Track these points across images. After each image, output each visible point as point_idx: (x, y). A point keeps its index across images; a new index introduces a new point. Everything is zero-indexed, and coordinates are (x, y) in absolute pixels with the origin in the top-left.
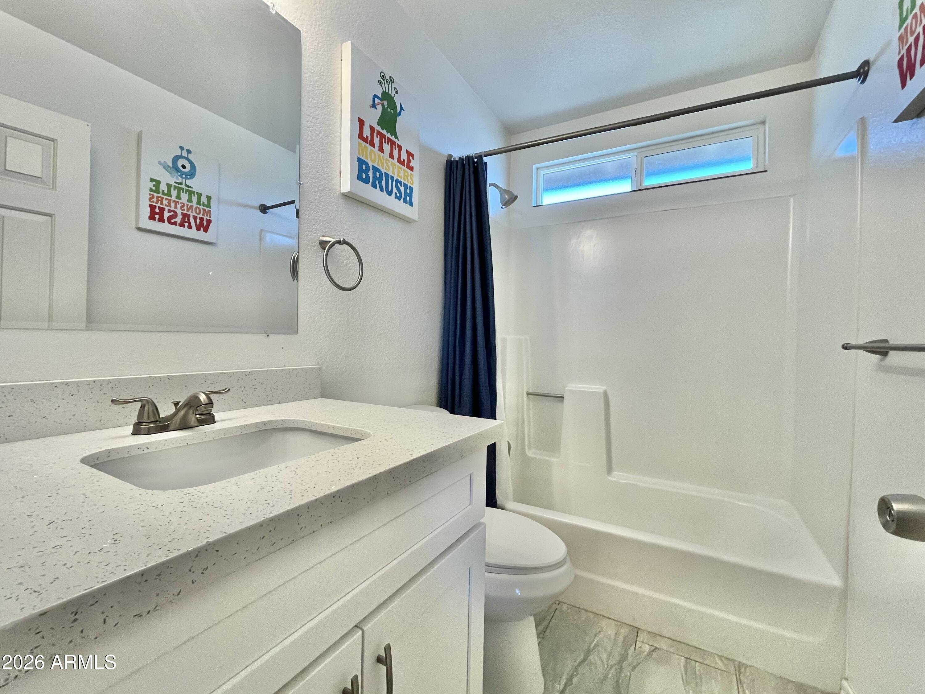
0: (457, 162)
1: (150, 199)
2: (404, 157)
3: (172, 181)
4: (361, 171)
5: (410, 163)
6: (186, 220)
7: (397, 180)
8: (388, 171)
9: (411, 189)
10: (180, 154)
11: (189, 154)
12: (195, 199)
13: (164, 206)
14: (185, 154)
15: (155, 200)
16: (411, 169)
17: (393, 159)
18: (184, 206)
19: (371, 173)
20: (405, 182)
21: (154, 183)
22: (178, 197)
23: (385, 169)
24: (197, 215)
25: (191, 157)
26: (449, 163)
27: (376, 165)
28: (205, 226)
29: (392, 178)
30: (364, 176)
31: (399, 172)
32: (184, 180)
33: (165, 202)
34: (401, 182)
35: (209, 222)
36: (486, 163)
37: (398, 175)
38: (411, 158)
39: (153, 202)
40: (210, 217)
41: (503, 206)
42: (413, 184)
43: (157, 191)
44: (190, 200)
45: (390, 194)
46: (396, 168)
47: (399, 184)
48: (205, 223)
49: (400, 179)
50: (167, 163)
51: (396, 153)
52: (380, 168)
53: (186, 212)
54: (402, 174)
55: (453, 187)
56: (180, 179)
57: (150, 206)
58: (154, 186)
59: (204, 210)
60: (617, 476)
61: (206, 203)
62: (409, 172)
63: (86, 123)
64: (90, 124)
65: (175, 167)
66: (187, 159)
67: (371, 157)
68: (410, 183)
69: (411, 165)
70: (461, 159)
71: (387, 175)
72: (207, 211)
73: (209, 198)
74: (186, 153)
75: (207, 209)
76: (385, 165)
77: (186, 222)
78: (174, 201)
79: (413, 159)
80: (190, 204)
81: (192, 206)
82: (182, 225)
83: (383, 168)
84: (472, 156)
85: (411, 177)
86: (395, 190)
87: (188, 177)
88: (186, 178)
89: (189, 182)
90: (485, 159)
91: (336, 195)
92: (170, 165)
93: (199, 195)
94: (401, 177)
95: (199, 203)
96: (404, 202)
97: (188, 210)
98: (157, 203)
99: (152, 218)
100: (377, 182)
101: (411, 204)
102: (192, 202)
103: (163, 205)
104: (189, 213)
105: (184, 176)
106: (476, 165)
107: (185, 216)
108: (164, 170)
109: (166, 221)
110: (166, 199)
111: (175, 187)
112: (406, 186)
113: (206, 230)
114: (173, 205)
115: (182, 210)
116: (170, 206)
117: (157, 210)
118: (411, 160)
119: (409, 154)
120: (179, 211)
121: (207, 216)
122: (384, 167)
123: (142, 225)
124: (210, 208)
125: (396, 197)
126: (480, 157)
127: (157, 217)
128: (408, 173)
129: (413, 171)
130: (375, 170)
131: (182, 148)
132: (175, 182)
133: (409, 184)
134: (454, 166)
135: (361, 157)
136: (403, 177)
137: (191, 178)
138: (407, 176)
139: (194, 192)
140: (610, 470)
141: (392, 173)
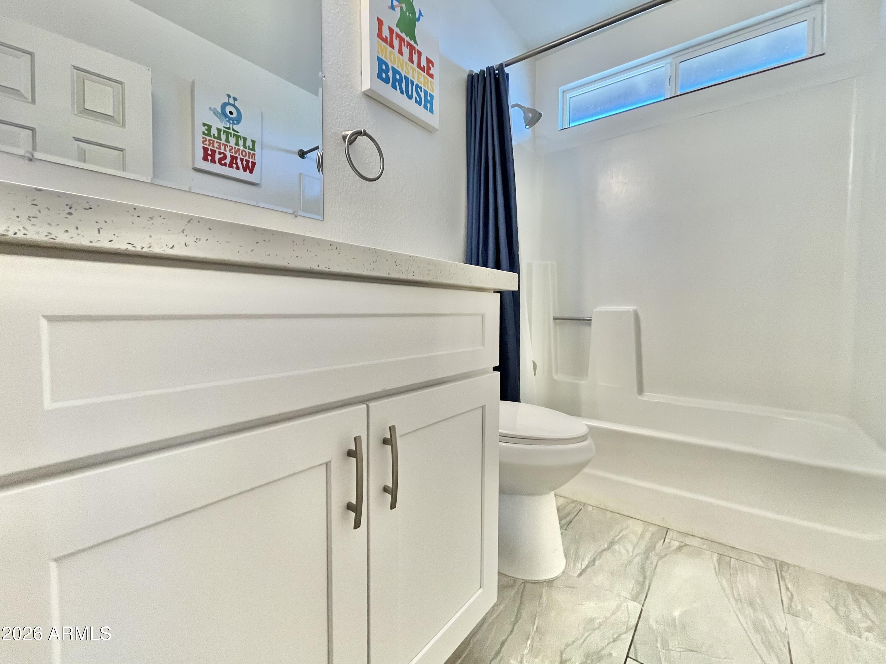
0: (478, 75)
1: (203, 142)
2: (424, 63)
3: (221, 126)
4: (381, 71)
5: (430, 71)
6: (234, 162)
7: (417, 85)
8: (409, 75)
9: (432, 96)
10: (227, 102)
11: (235, 102)
12: (241, 142)
13: (215, 149)
14: (231, 101)
15: (207, 143)
16: (432, 76)
17: (413, 63)
18: (232, 149)
19: (390, 74)
20: (425, 89)
21: (206, 127)
22: (227, 140)
23: (404, 71)
24: (243, 158)
25: (237, 104)
26: (470, 78)
27: (395, 67)
28: (250, 168)
29: (412, 83)
30: (384, 76)
31: (419, 78)
32: (231, 125)
33: (216, 145)
34: (422, 88)
35: (254, 164)
36: (507, 74)
37: (418, 80)
38: (430, 65)
39: (206, 144)
40: (255, 159)
41: (526, 125)
42: (433, 92)
43: (209, 134)
44: (237, 144)
45: (410, 97)
46: (416, 73)
47: (419, 89)
48: (250, 165)
49: (420, 85)
50: (216, 109)
51: (415, 57)
52: (400, 70)
53: (233, 154)
54: (422, 79)
55: (475, 99)
56: (228, 124)
57: (204, 148)
58: (206, 130)
59: (249, 153)
60: (648, 396)
61: (251, 147)
62: (430, 79)
63: (148, 68)
64: (150, 69)
65: (224, 113)
66: (233, 105)
67: (390, 58)
68: (431, 90)
69: (431, 72)
70: (482, 72)
71: (407, 79)
72: (252, 154)
73: (253, 142)
74: (233, 101)
75: (252, 152)
76: (405, 68)
77: (234, 164)
78: (223, 144)
79: (433, 66)
80: (237, 147)
81: (239, 150)
82: (231, 166)
83: (402, 70)
84: (493, 67)
85: (431, 84)
86: (415, 95)
87: (235, 122)
88: (234, 124)
89: (236, 127)
90: (507, 70)
91: (357, 93)
92: (219, 110)
93: (245, 139)
94: (421, 83)
95: (244, 146)
96: (424, 108)
97: (236, 154)
98: (209, 145)
99: (205, 159)
100: (397, 83)
101: (432, 112)
102: (238, 145)
103: (214, 147)
104: (237, 155)
105: (231, 121)
106: (497, 76)
107: (233, 158)
108: (214, 116)
109: (217, 162)
110: (217, 142)
111: (224, 131)
112: (426, 92)
113: (251, 172)
114: (222, 147)
115: (230, 152)
116: (220, 148)
117: (209, 152)
118: (431, 68)
119: (429, 61)
120: (228, 154)
121: (252, 159)
122: (404, 70)
123: (197, 166)
124: (255, 151)
125: (416, 101)
126: (501, 67)
127: (209, 158)
128: (428, 80)
129: (433, 78)
130: (395, 71)
131: (229, 96)
132: (224, 127)
133: (429, 91)
134: (475, 79)
135: (380, 56)
136: (423, 83)
137: (238, 123)
138: (428, 83)
139: (240, 137)
140: (641, 391)
141: (412, 78)
